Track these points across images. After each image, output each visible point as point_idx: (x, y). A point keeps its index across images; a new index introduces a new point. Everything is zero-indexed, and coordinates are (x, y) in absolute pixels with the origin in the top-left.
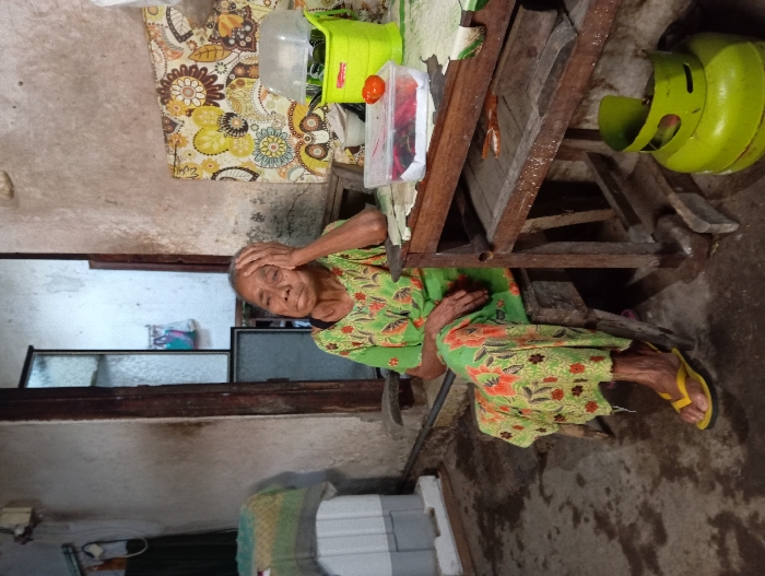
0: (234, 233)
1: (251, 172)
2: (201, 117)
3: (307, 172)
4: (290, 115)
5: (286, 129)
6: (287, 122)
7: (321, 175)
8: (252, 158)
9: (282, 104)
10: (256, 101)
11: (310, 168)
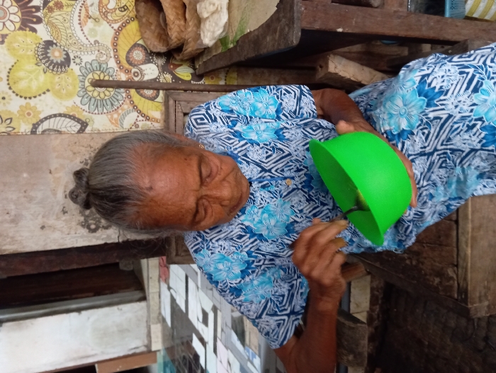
0: (64, 212)
1: (78, 120)
2: (15, 45)
3: (141, 118)
4: (115, 45)
5: (112, 63)
6: (112, 55)
7: (157, 121)
8: (78, 100)
9: (105, 32)
10: (77, 27)
11: (145, 111)
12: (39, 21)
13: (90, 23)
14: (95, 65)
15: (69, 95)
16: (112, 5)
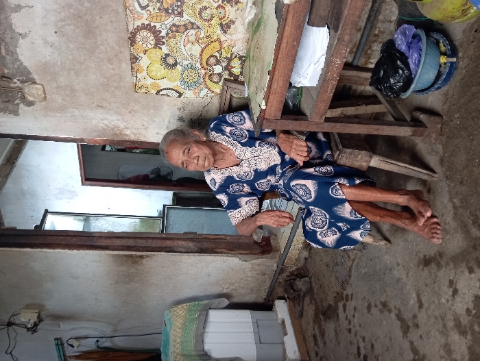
0: (167, 128)
1: (178, 92)
2: (151, 55)
3: (209, 92)
4: (201, 55)
5: (198, 65)
6: (199, 60)
8: (179, 83)
9: (196, 49)
10: (182, 47)
11: (211, 89)
12: (164, 44)
13: (190, 45)
14: (189, 66)
15: (175, 80)
16: (201, 36)
